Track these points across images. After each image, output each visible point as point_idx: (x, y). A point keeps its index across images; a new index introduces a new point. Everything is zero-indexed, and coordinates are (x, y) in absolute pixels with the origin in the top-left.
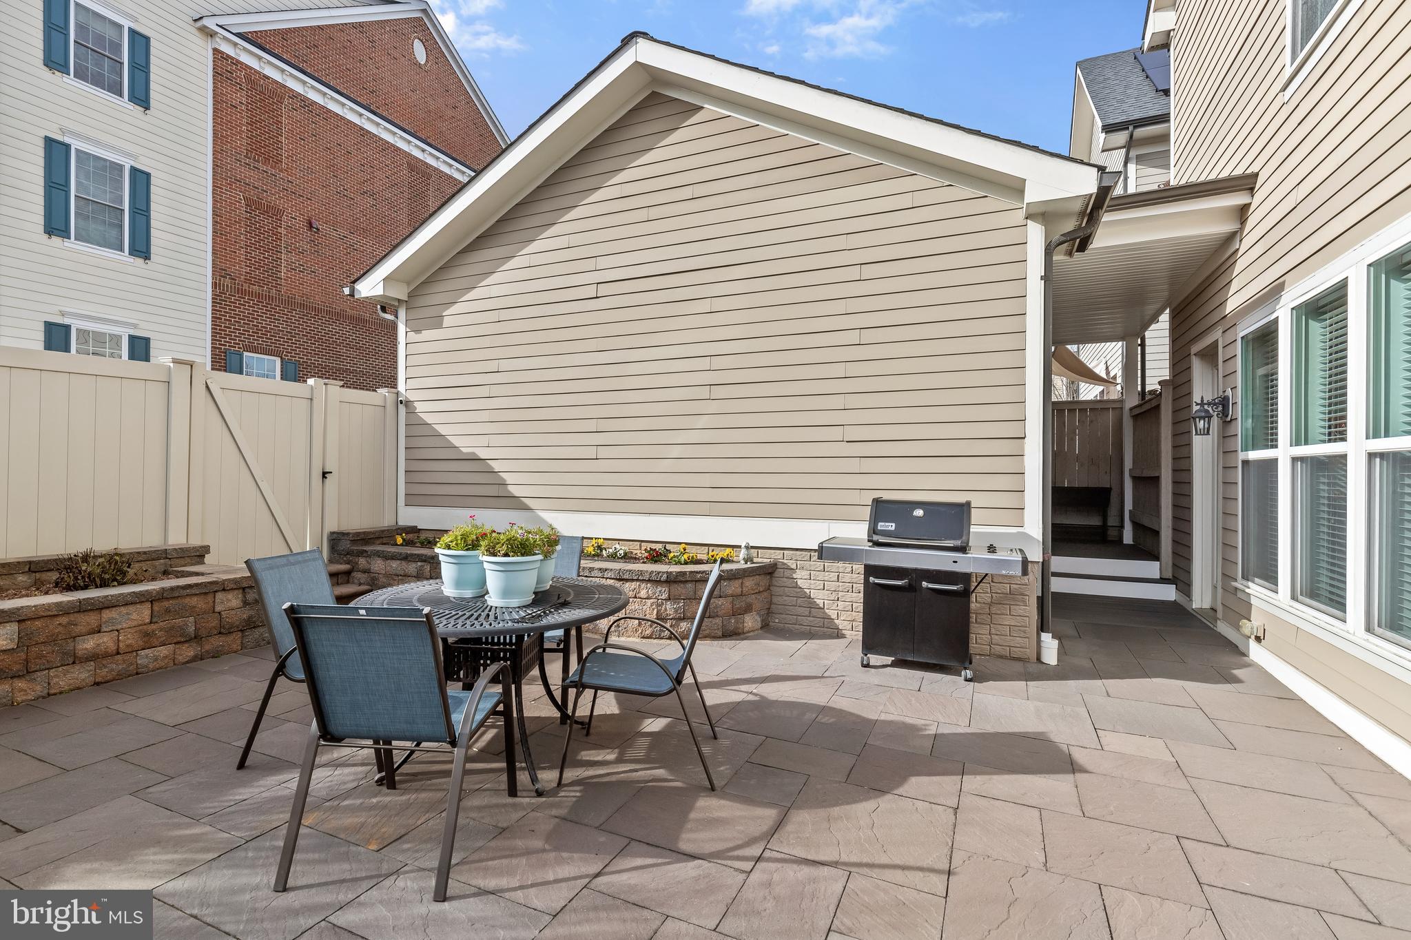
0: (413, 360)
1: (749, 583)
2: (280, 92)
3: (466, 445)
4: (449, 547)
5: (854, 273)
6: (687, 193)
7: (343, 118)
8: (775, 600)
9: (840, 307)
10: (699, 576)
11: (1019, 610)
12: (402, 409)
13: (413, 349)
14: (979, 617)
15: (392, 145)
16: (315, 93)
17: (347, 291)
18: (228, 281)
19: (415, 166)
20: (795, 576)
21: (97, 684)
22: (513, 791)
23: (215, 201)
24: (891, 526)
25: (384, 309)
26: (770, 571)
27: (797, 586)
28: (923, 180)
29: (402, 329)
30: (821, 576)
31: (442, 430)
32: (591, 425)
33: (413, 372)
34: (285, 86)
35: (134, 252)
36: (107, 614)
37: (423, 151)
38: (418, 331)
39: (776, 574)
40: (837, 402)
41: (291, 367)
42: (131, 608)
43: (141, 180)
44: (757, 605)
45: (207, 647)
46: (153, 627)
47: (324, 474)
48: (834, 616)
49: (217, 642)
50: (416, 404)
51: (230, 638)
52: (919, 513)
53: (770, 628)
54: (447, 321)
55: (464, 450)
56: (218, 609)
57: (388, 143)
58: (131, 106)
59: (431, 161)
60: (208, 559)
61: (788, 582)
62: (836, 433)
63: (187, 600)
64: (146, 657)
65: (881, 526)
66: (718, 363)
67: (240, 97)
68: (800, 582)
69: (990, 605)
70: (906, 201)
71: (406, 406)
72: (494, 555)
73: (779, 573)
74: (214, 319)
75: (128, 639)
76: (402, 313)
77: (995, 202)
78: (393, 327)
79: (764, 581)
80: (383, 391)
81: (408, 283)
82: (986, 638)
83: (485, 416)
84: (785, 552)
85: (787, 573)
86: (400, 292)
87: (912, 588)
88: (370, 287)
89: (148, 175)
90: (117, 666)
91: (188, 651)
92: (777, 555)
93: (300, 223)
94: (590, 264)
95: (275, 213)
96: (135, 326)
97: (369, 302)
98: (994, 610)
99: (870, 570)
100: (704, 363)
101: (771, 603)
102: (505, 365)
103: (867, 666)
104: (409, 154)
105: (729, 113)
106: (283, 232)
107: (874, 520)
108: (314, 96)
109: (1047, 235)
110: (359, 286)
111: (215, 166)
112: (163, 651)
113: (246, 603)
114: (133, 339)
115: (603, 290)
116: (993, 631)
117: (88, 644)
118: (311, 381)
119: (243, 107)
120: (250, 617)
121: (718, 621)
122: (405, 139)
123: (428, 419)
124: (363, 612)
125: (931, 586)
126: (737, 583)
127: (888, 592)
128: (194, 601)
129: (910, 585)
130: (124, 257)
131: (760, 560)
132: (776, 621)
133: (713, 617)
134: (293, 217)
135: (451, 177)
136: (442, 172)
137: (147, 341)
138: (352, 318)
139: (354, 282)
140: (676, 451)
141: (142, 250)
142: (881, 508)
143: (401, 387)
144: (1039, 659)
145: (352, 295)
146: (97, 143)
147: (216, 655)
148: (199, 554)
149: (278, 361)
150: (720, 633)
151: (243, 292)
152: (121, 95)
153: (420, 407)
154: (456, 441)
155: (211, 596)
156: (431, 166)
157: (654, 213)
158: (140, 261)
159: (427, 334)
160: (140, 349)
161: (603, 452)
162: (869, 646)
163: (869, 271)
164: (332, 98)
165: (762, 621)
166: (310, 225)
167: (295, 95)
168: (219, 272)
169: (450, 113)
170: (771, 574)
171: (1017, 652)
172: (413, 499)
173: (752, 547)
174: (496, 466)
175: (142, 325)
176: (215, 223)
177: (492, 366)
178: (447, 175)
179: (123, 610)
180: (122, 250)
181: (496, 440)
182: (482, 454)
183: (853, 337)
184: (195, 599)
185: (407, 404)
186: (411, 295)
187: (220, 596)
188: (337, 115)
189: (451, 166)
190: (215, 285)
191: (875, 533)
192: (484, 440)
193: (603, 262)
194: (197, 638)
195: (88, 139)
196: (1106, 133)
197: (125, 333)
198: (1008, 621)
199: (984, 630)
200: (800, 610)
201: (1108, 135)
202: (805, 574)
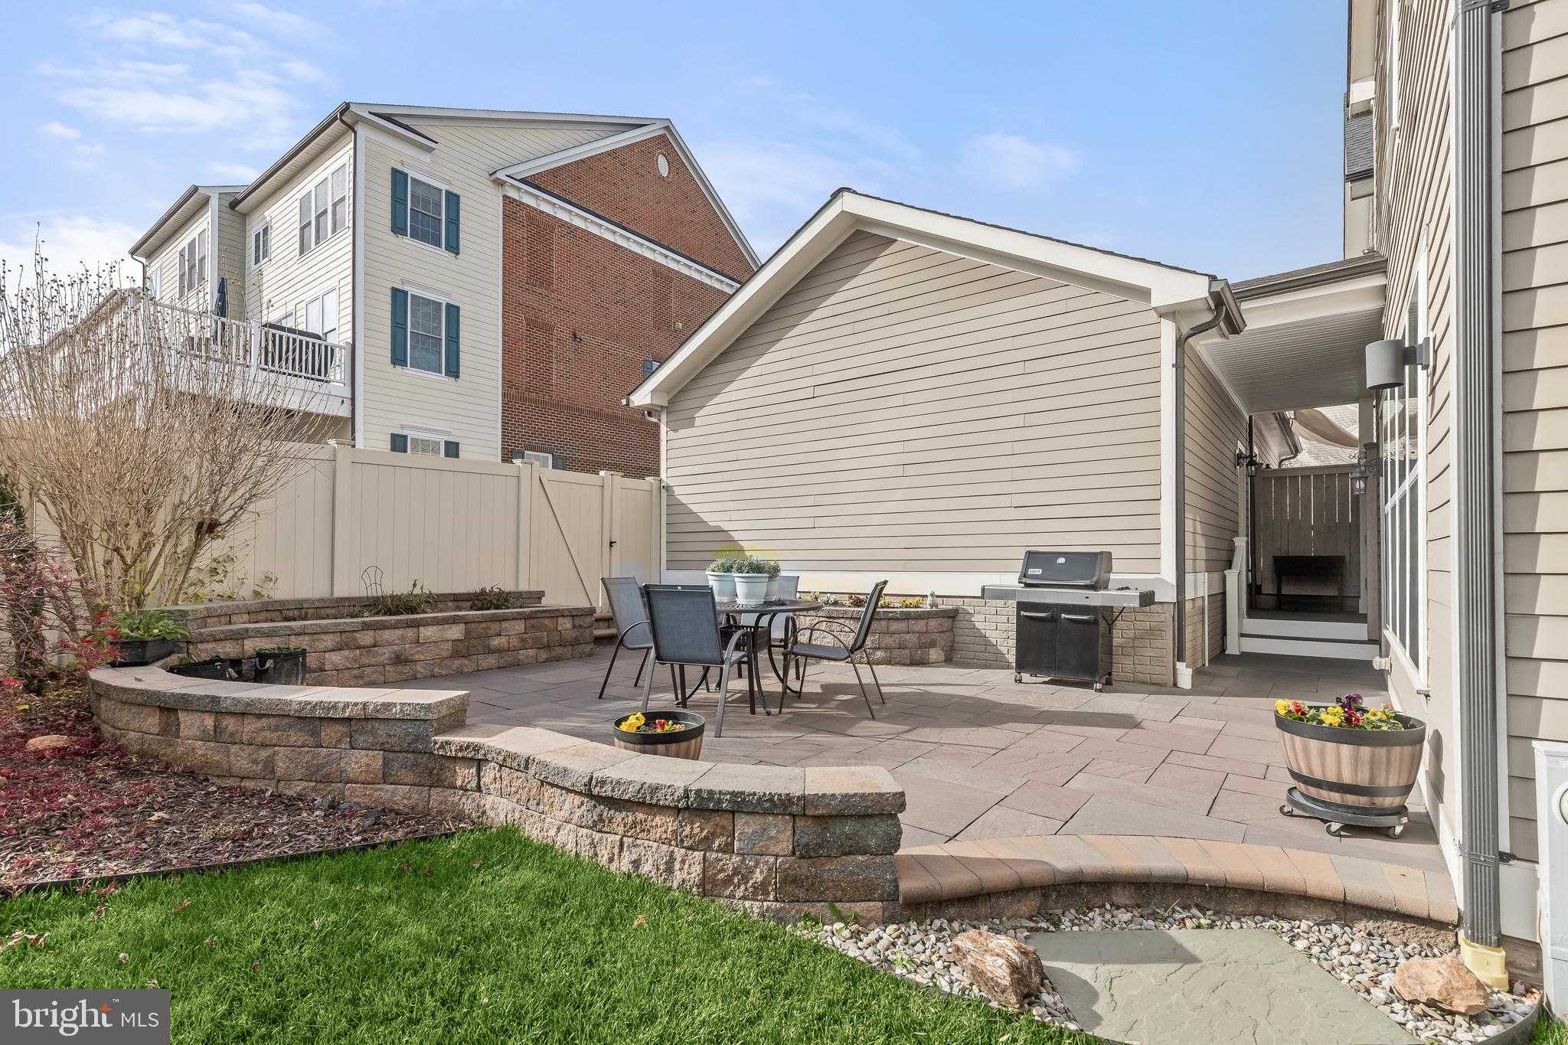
0: (672, 454)
1: (933, 623)
2: (551, 224)
3: (712, 520)
4: (714, 571)
5: (1018, 368)
6: (884, 309)
7: (600, 238)
8: (957, 639)
9: (1008, 396)
10: (890, 615)
11: (1157, 643)
12: (663, 491)
13: (672, 444)
14: (1125, 649)
15: (640, 256)
16: (578, 220)
17: (624, 402)
18: (513, 392)
19: (660, 272)
20: (973, 619)
21: (499, 668)
22: (753, 712)
23: (504, 324)
24: (1038, 572)
25: (650, 414)
26: (952, 615)
27: (975, 628)
28: (1075, 289)
29: (663, 428)
30: (994, 618)
31: (694, 508)
32: (810, 501)
33: (672, 463)
34: (555, 218)
35: (449, 373)
36: (504, 624)
37: (666, 257)
38: (676, 430)
39: (958, 618)
40: (1007, 475)
41: (560, 461)
42: (515, 622)
43: (453, 311)
44: (940, 642)
45: (554, 654)
46: (526, 636)
47: (611, 543)
48: (1005, 652)
49: (559, 651)
50: (674, 488)
51: (566, 649)
52: (1062, 560)
53: (950, 660)
54: (697, 422)
55: (711, 524)
56: (559, 629)
57: (637, 254)
58: (447, 254)
59: (673, 266)
60: (544, 601)
61: (967, 625)
62: (1005, 501)
63: (543, 620)
64: (524, 654)
65: (1031, 571)
66: (909, 446)
67: (523, 233)
68: (977, 624)
69: (1135, 639)
70: (1061, 307)
71: (667, 490)
72: (741, 572)
73: (960, 617)
74: (503, 423)
75: (515, 642)
76: (664, 417)
77: (1133, 305)
78: (657, 426)
79: (947, 623)
80: (650, 479)
81: (668, 393)
82: (1130, 667)
83: (727, 496)
84: (966, 600)
85: (967, 617)
86: (662, 401)
87: (1054, 619)
88: (642, 398)
89: (458, 308)
90: (508, 658)
91: (544, 655)
92: (959, 602)
93: (567, 336)
94: (808, 371)
95: (548, 328)
96: (449, 433)
97: (640, 410)
98: (1137, 643)
99: (1022, 606)
100: (899, 447)
101: (954, 642)
102: (742, 455)
103: (1020, 681)
104: (655, 262)
105: (917, 244)
106: (554, 344)
107: (1027, 566)
108: (578, 223)
109: (1178, 330)
110: (633, 398)
111: (504, 294)
112: (531, 652)
113: (574, 626)
114: (447, 443)
115: (819, 391)
116: (1136, 662)
117: (495, 642)
118: (602, 473)
119: (525, 241)
120: (577, 636)
121: (907, 651)
122: (651, 249)
123: (684, 500)
124: (679, 588)
125: (1067, 616)
126: (923, 623)
127: (1036, 624)
128: (547, 621)
129: (1052, 617)
130: (441, 377)
131: (944, 607)
132: (958, 656)
133: (903, 649)
134: (562, 332)
135: (691, 278)
136: (682, 274)
137: (457, 444)
138: (607, 415)
139: (629, 394)
140: (877, 520)
141: (453, 372)
142: (1033, 558)
143: (663, 475)
144: (1175, 685)
145: (628, 404)
146: (425, 287)
147: (558, 659)
148: (540, 595)
149: (550, 457)
150: (908, 662)
151: (525, 399)
152: (440, 246)
153: (677, 491)
154: (705, 517)
155: (555, 619)
156: (673, 270)
157: (859, 327)
158: (452, 379)
159: (682, 433)
160: (452, 450)
161: (820, 522)
162: (1021, 666)
163: (1031, 366)
164: (592, 222)
165: (946, 656)
166: (575, 335)
167: (563, 224)
168: (508, 383)
169: (689, 218)
170: (953, 617)
171: (1157, 679)
172: (673, 564)
173: (937, 596)
174: (736, 536)
175: (454, 432)
176: (504, 342)
177: (732, 456)
178: (686, 276)
179: (511, 622)
180: (440, 372)
181: (736, 515)
182: (725, 526)
183: (1018, 421)
184: (547, 620)
185: (668, 488)
186: (670, 402)
187: (560, 619)
188: (595, 235)
189: (690, 267)
190: (504, 395)
191: (1025, 576)
192: (726, 516)
193: (818, 369)
194: (548, 647)
195: (419, 285)
196: (1352, 181)
197: (442, 439)
198: (1148, 652)
199: (1129, 661)
200: (978, 648)
201: (1354, 184)
202: (981, 617)
